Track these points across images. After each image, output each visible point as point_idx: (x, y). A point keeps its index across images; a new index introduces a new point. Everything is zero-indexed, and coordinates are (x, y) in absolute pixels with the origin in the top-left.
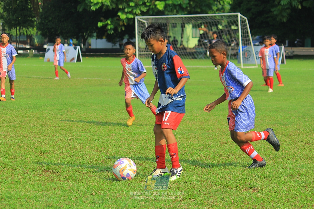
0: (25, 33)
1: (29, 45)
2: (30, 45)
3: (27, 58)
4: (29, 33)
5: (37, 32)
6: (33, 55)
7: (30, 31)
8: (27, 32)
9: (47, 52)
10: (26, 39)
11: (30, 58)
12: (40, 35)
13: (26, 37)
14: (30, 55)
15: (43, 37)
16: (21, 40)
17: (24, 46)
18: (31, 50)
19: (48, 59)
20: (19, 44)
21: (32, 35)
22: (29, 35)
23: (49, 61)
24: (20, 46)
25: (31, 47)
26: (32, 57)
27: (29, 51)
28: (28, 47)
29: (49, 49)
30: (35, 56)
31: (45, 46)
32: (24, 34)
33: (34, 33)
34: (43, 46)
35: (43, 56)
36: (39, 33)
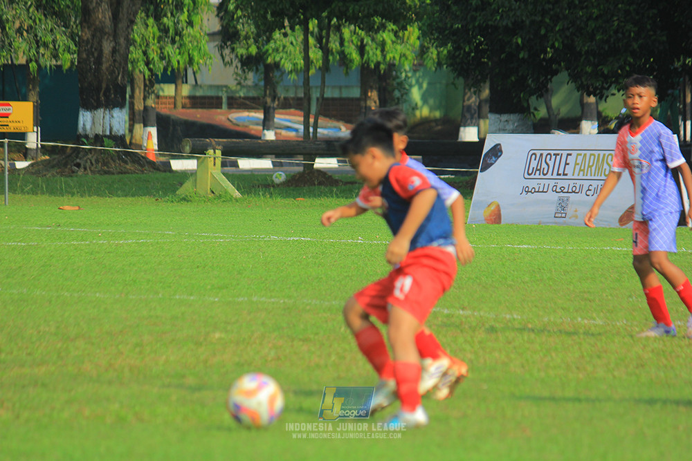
0: (355, 56)
4: (374, 55)
5: (423, 51)
7: (383, 45)
8: (362, 49)
9: (485, 167)
10: (356, 93)
12: (439, 64)
13: (355, 78)
19: (493, 208)
21: (391, 66)
22: (378, 64)
23: (496, 218)
29: (497, 151)
31: (469, 134)
32: (344, 60)
33: (403, 56)
34: (455, 133)
36: (433, 53)
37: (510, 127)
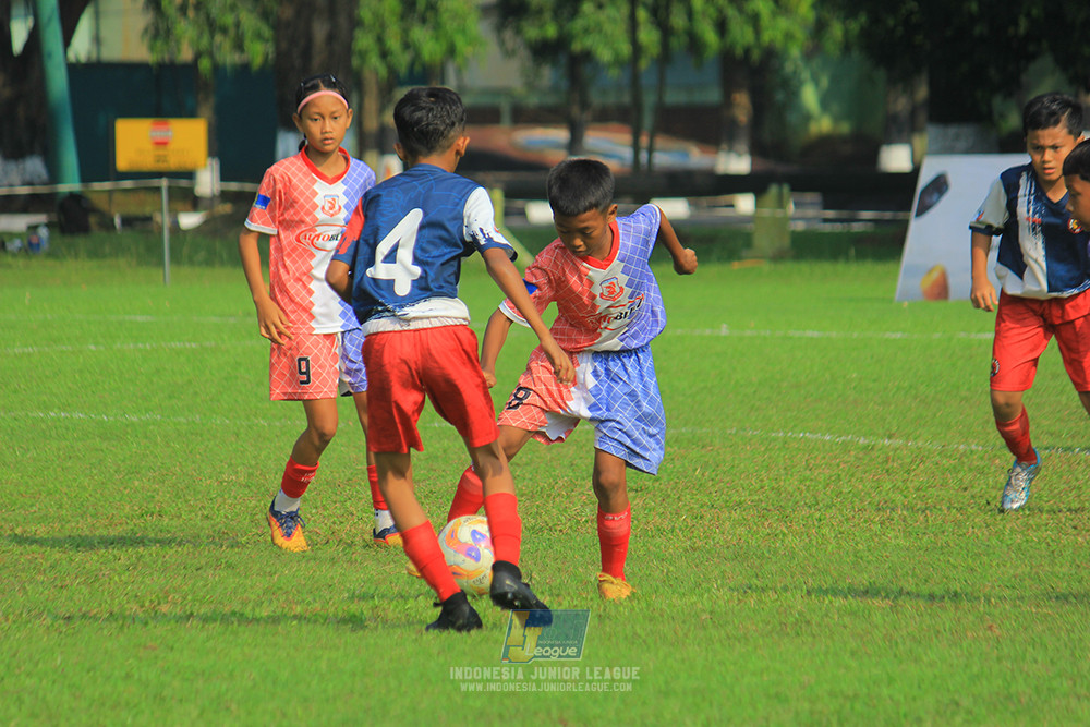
0: (712, 35)
1: (743, 146)
2: (757, 150)
3: (736, 265)
4: (741, 35)
5: (820, 28)
6: (787, 242)
8: (722, 26)
9: (922, 211)
10: (713, 96)
11: (766, 266)
12: (849, 47)
13: (713, 72)
14: (763, 241)
15: (881, 75)
16: (674, 97)
17: (695, 157)
18: (773, 190)
19: (935, 275)
20: (660, 142)
21: (770, 53)
22: (747, 52)
23: (941, 291)
24: (670, 155)
25: (765, 165)
26: (778, 257)
27: (745, 203)
28: (738, 163)
29: (939, 185)
30: (806, 248)
31: (896, 159)
32: (695, 43)
33: (788, 36)
34: (873, 157)
35: (888, 244)
36: (839, 29)
37: (962, 144)
